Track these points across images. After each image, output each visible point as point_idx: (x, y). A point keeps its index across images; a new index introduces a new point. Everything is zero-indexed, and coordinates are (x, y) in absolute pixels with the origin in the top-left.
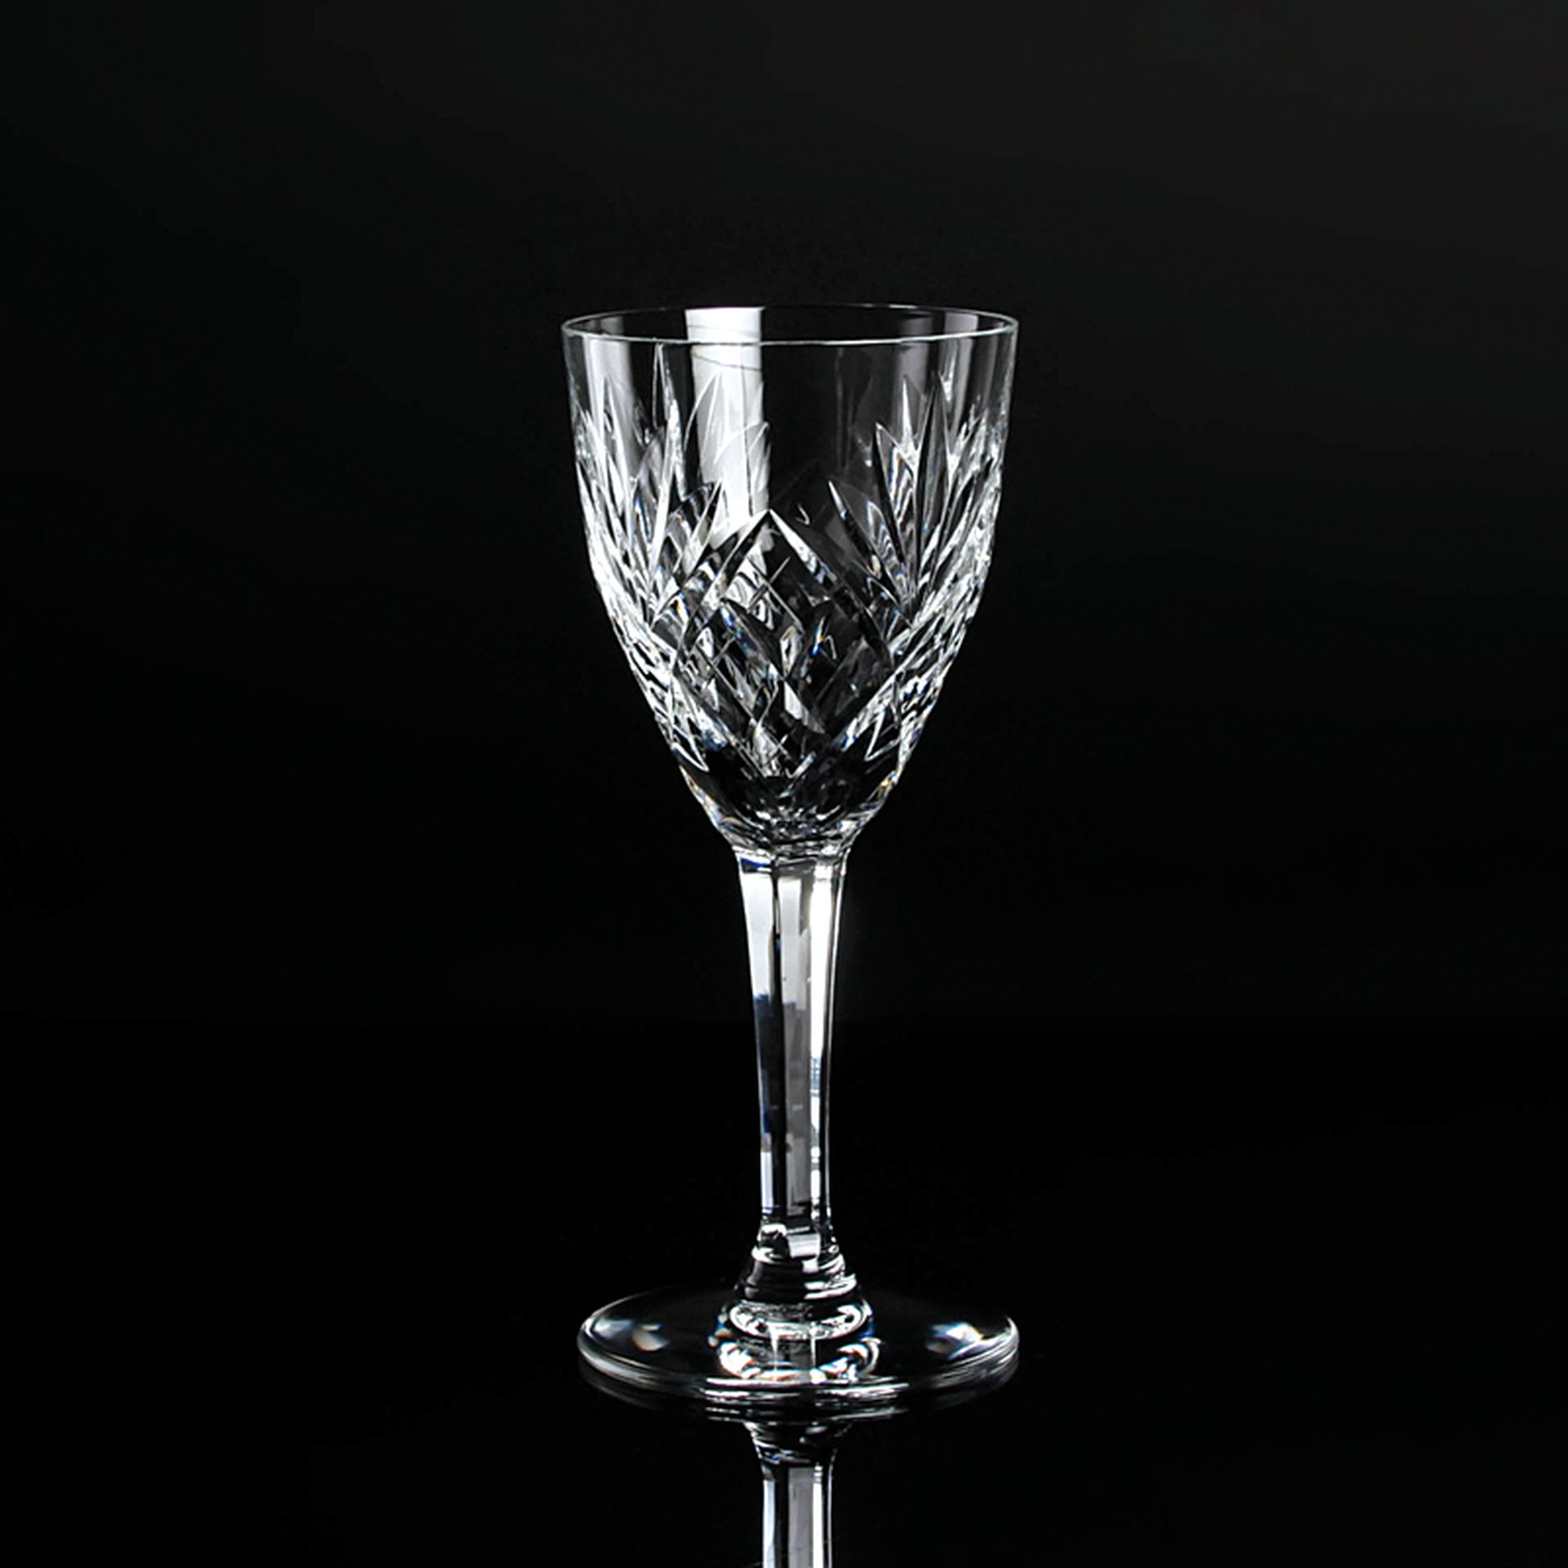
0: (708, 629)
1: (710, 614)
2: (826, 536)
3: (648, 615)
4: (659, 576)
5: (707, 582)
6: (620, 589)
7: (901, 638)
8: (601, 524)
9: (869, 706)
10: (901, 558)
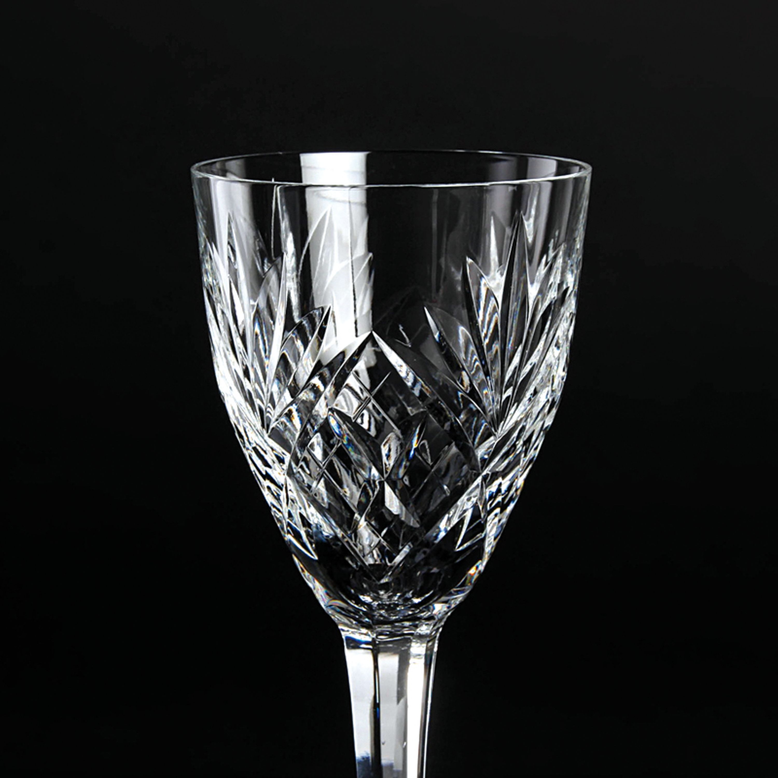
0: (318, 434)
1: (321, 421)
2: (421, 354)
3: (265, 424)
4: (275, 389)
5: (317, 393)
6: (241, 399)
7: (487, 444)
8: (225, 343)
9: (459, 503)
10: (487, 374)
